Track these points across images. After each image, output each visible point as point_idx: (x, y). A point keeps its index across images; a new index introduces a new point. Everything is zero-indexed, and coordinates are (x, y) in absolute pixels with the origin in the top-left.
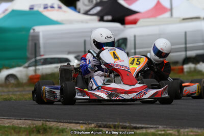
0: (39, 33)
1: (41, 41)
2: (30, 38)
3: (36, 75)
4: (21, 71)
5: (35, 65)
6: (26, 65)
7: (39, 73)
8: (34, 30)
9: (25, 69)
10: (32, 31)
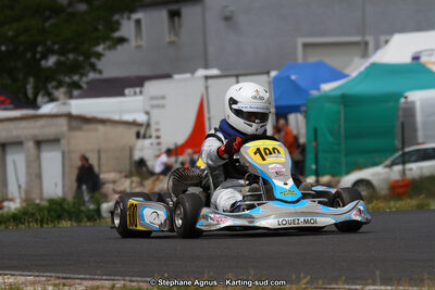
0: (413, 103)
1: (419, 118)
2: (401, 113)
3: (403, 181)
4: (378, 174)
5: (404, 163)
6: (388, 162)
7: (409, 175)
8: (406, 97)
9: (387, 170)
10: (403, 100)
